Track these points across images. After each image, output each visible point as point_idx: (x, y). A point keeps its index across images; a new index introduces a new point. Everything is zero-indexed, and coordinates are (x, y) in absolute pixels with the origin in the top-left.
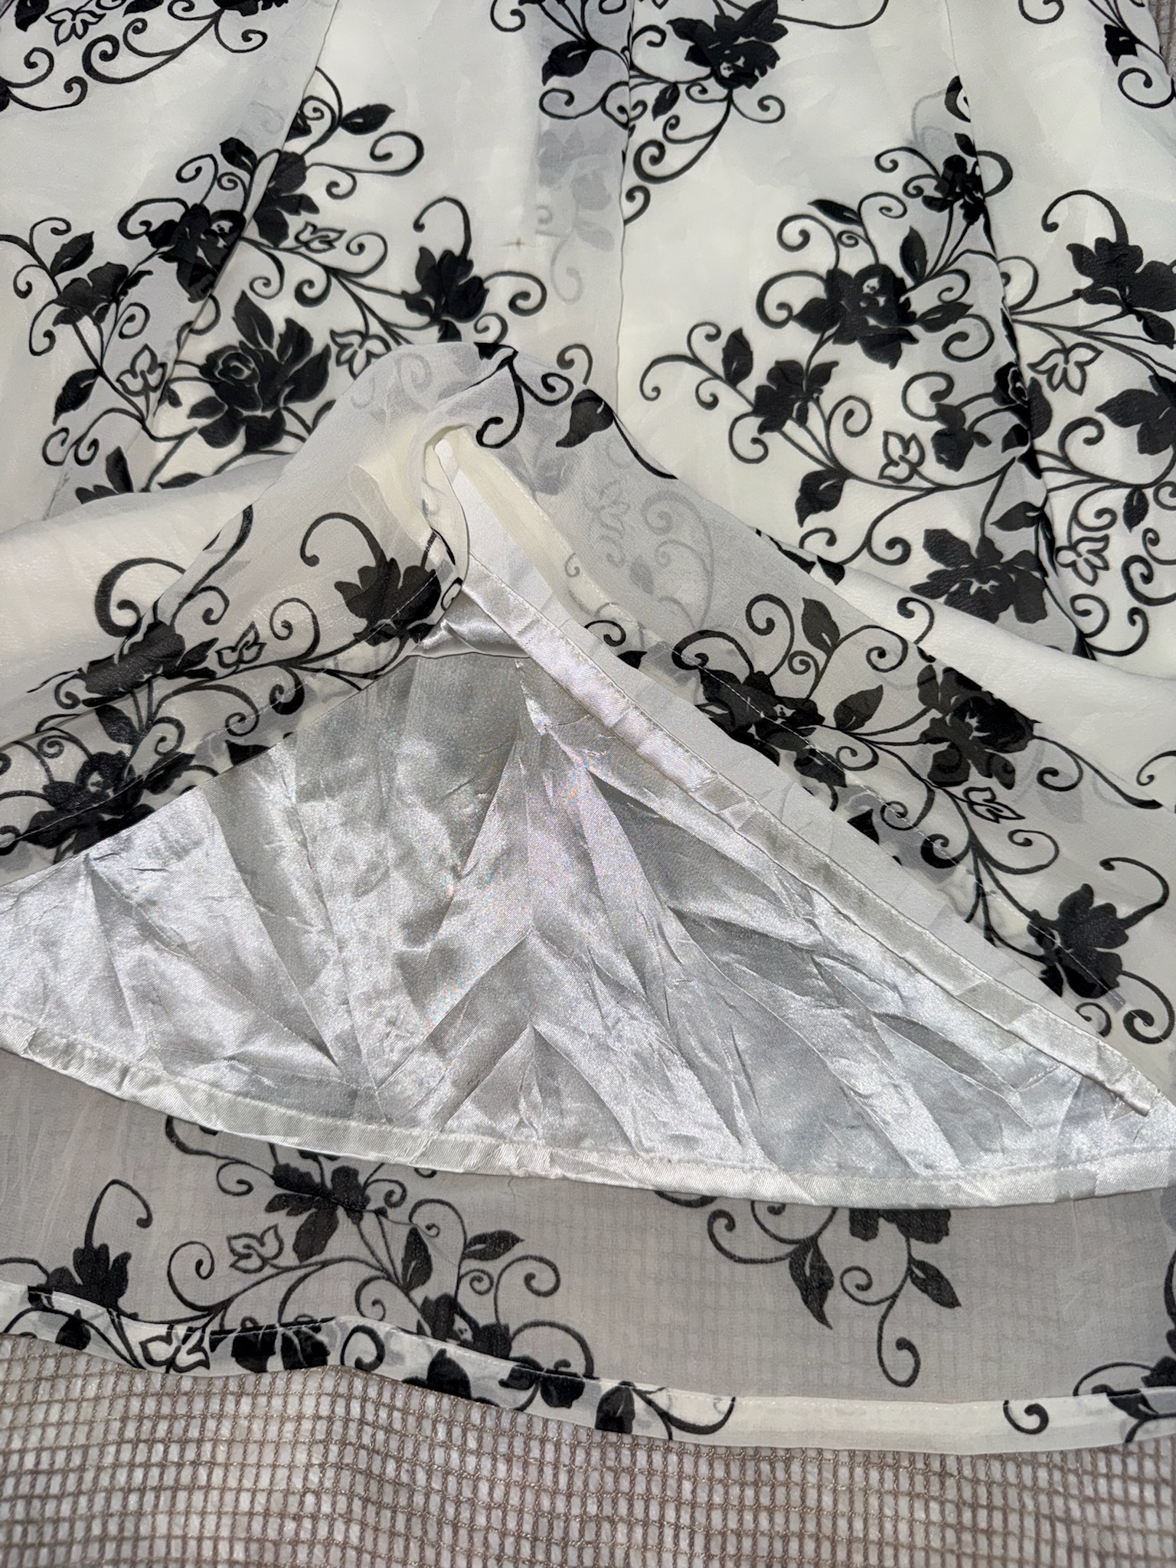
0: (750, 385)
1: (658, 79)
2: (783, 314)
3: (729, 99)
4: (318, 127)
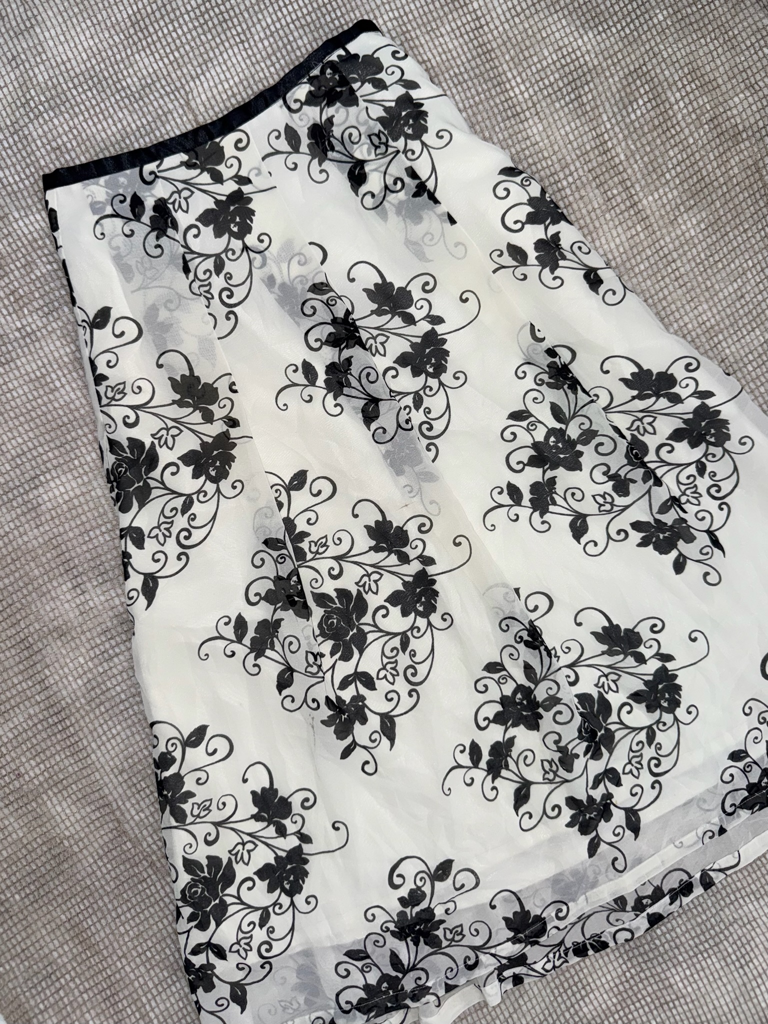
0: (526, 501)
1: (408, 394)
2: (521, 466)
3: (441, 384)
4: (284, 498)
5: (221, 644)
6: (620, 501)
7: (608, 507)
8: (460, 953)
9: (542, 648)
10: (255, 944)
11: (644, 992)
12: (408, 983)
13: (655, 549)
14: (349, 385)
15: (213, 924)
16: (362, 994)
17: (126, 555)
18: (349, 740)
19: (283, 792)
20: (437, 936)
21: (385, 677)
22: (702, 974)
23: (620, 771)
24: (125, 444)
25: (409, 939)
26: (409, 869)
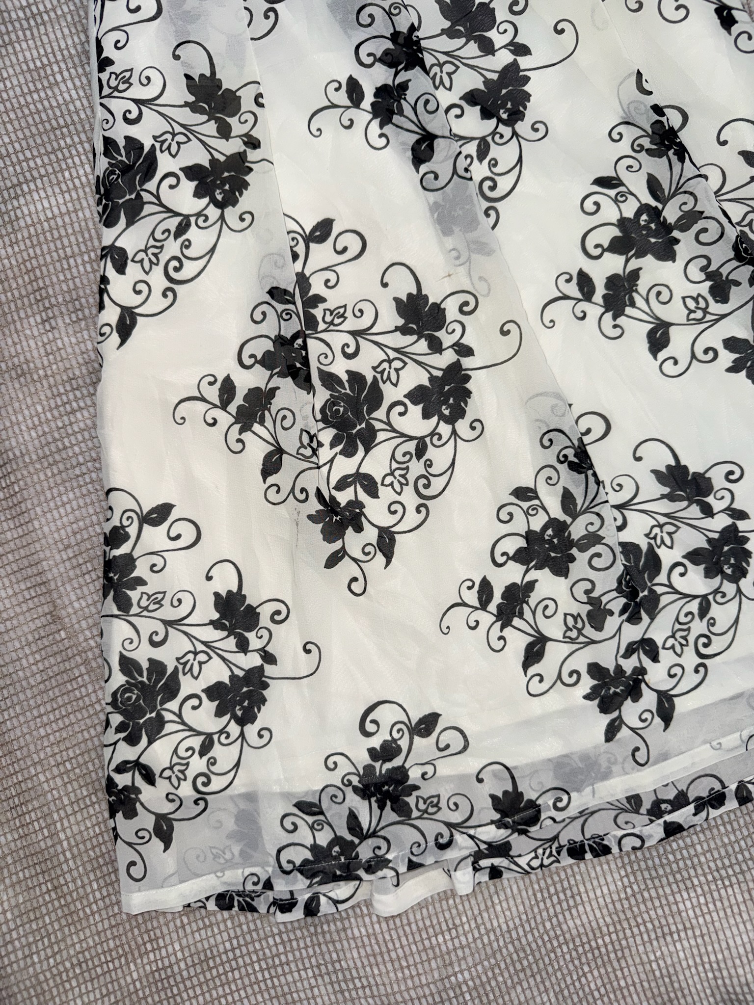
0: (598, 297)
1: (472, 138)
2: (599, 251)
3: (515, 134)
4: (301, 249)
5: (201, 407)
6: (716, 308)
7: (699, 314)
8: (431, 828)
9: (590, 472)
10: (191, 773)
11: (646, 916)
12: (365, 851)
13: (748, 376)
14: (401, 113)
15: (144, 740)
16: (308, 855)
17: (104, 280)
18: (338, 545)
19: (252, 600)
20: (407, 804)
21: (392, 484)
22: (719, 904)
23: (660, 644)
24: (122, 143)
25: (373, 800)
26: (386, 716)
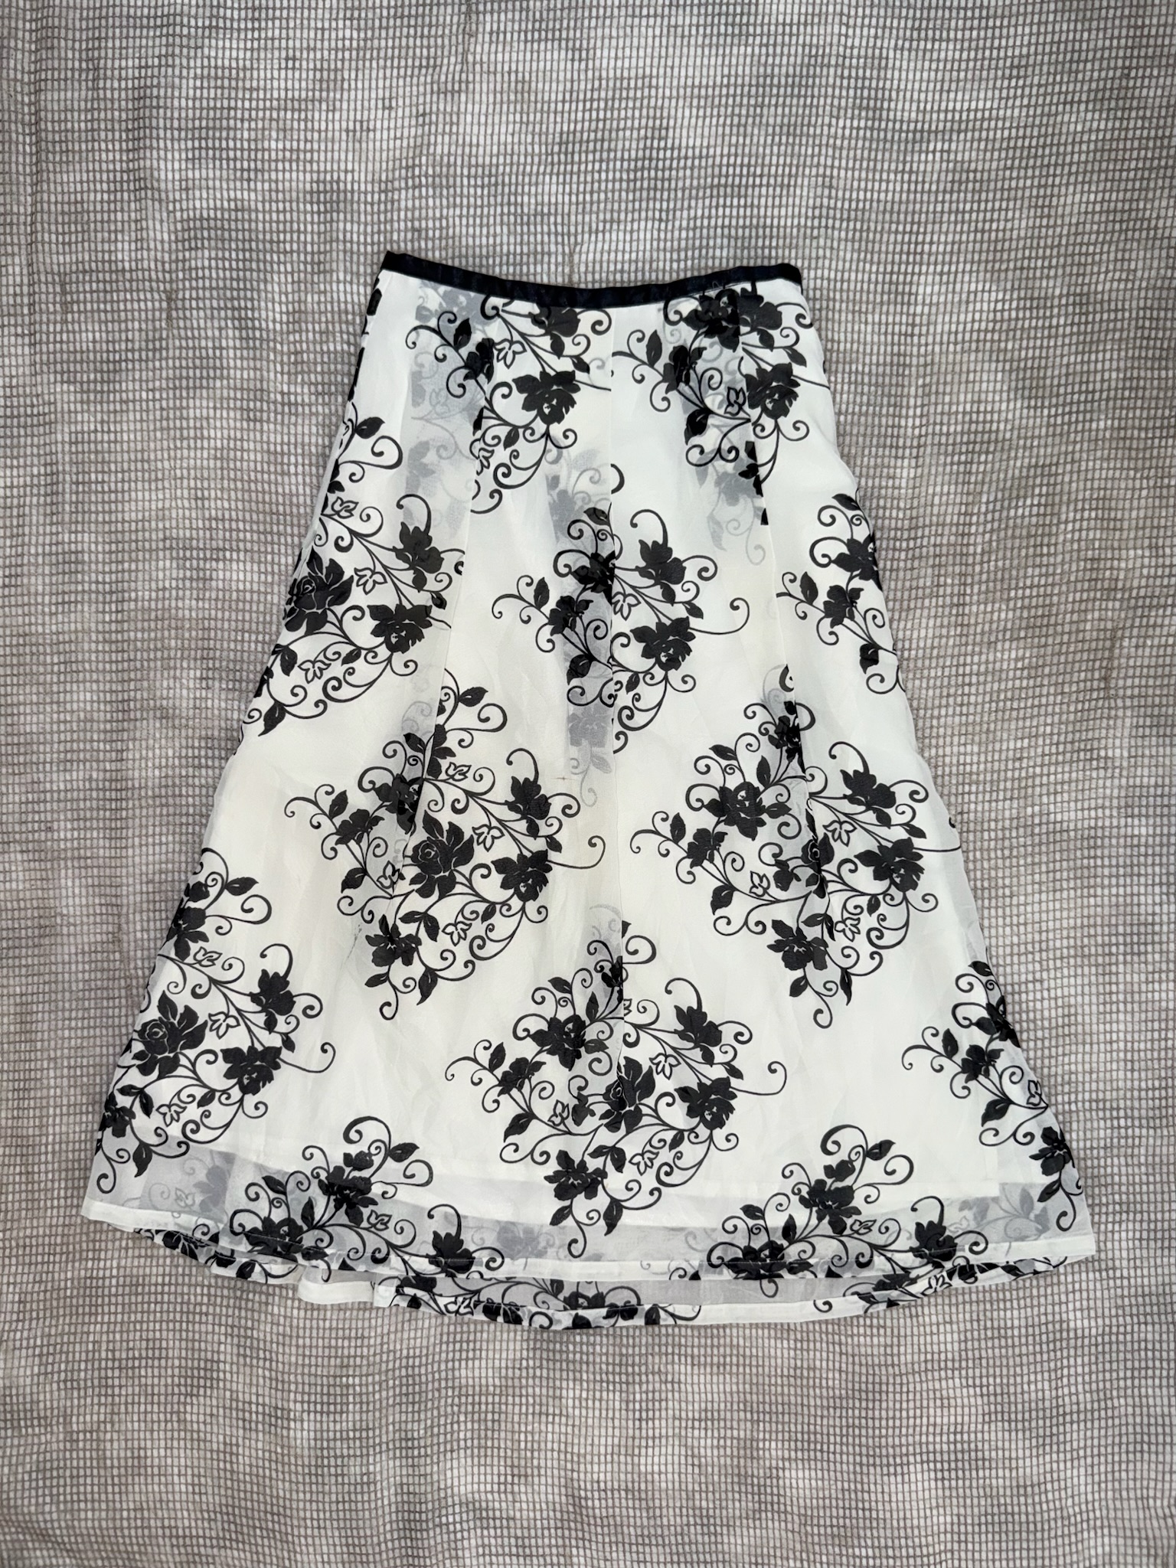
0: (685, 842)
1: (628, 670)
2: (699, 804)
3: (666, 679)
4: (449, 705)
5: (312, 809)
6: (775, 892)
7: (760, 891)
8: (373, 1242)
9: (617, 989)
10: (184, 1117)
11: (530, 1390)
12: (308, 1240)
13: (784, 959)
14: (573, 628)
15: (156, 1073)
16: (259, 1225)
17: (269, 672)
18: (383, 970)
19: (293, 988)
20: (361, 1214)
21: (451, 934)
22: (597, 1404)
23: (628, 1157)
24: (326, 564)
25: (333, 1197)
26: (371, 1131)
